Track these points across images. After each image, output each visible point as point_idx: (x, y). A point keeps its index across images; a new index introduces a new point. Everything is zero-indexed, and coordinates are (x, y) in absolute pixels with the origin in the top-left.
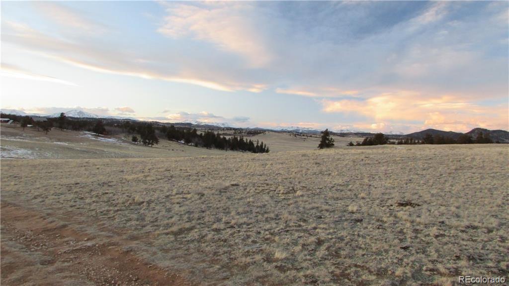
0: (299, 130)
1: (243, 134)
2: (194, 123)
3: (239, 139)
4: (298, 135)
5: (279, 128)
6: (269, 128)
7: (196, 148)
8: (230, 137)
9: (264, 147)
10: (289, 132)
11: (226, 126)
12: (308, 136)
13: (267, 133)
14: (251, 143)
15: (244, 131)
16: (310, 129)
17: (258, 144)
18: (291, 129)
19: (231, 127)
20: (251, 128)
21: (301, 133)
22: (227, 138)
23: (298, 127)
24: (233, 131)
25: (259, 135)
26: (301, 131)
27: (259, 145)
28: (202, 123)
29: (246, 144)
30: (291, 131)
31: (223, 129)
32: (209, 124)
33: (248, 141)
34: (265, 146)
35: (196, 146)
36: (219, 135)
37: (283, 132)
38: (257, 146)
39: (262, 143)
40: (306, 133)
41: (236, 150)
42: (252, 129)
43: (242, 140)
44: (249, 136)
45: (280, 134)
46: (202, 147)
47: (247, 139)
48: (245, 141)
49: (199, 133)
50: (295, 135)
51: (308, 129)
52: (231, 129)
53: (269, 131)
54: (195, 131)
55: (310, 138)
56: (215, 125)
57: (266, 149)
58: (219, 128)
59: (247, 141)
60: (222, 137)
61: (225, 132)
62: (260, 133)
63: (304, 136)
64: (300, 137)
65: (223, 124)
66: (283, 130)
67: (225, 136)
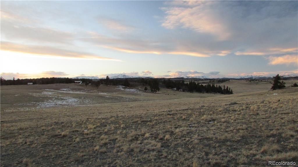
0: (253, 77)
1: (215, 82)
2: (185, 77)
3: (211, 85)
4: (252, 80)
5: (239, 77)
6: (232, 77)
7: (183, 92)
8: (206, 84)
9: (229, 90)
10: (245, 79)
11: (204, 78)
12: (259, 81)
13: (231, 80)
14: (220, 88)
15: (216, 80)
16: (260, 76)
17: (224, 88)
18: (247, 77)
19: (207, 78)
20: (220, 78)
21: (254, 79)
22: (204, 85)
23: (251, 76)
24: (209, 81)
25: (225, 82)
26: (254, 78)
27: (225, 88)
28: (190, 77)
29: (217, 88)
30: (247, 78)
31: (202, 80)
32: (194, 77)
33: (218, 86)
34: (230, 89)
35: (184, 91)
36: (198, 84)
37: (241, 79)
38: (224, 89)
39: (227, 87)
40: (258, 79)
41: (210, 92)
42: (221, 79)
43: (213, 86)
44: (219, 83)
45: (239, 81)
46: (188, 92)
47: (217, 85)
48: (216, 87)
49: (185, 83)
50: (250, 81)
51: (259, 76)
52: (207, 79)
53: (232, 79)
54: (183, 81)
55: (261, 82)
56: (198, 77)
57: (230, 91)
58: (200, 79)
59: (217, 86)
60: (200, 84)
61: (204, 82)
62: (226, 81)
63: (257, 81)
64: (254, 82)
65: (202, 77)
66: (241, 78)
67: (202, 84)
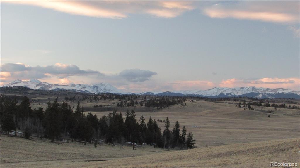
0: (258, 94)
1: (138, 106)
2: (33, 86)
3: (124, 117)
4: (255, 104)
5: (214, 91)
6: (194, 92)
7: (26, 141)
8: (106, 114)
9: (181, 133)
10: (235, 99)
11: (101, 90)
12: (277, 106)
13: (188, 102)
14: (153, 126)
15: (139, 101)
16: (280, 92)
17: (167, 126)
18: (240, 93)
19: (111, 92)
20: (155, 93)
21: (262, 100)
22: (100, 115)
23: (253, 88)
24: (116, 101)
25: (172, 107)
26: (260, 96)
27: (171, 129)
28: (50, 85)
29: (141, 127)
30: (240, 97)
31: (95, 98)
32: (66, 88)
33: (146, 121)
34: (184, 131)
35: (27, 136)
36: (80, 110)
37: (222, 99)
38: (167, 132)
39: (177, 125)
40: (272, 101)
41: (120, 142)
42: (157, 96)
43: (131, 120)
44: (151, 111)
45: (215, 105)
46: (41, 138)
47: (142, 118)
48: (140, 123)
49: (34, 106)
50: (249, 105)
51: (277, 90)
52: (110, 96)
53: (192, 97)
54: (26, 101)
55: (282, 109)
56: (78, 89)
57: (186, 137)
58: (85, 96)
59: (143, 122)
60: (86, 114)
61: (99, 104)
62: (174, 103)
63: (268, 105)
64: (259, 108)
65: (95, 87)
66: (222, 94)
67: (94, 113)
